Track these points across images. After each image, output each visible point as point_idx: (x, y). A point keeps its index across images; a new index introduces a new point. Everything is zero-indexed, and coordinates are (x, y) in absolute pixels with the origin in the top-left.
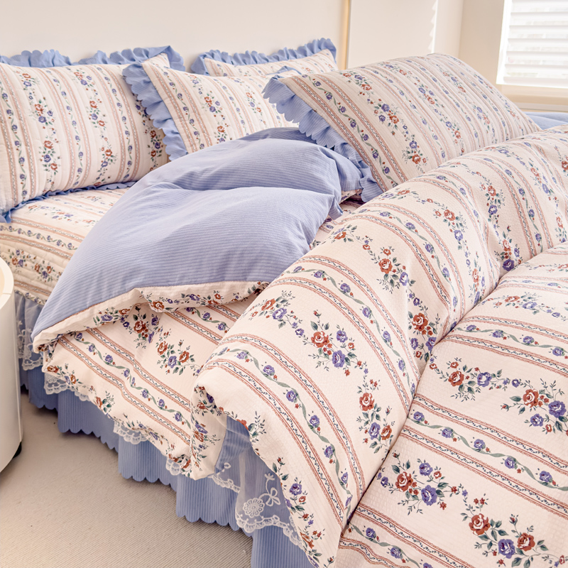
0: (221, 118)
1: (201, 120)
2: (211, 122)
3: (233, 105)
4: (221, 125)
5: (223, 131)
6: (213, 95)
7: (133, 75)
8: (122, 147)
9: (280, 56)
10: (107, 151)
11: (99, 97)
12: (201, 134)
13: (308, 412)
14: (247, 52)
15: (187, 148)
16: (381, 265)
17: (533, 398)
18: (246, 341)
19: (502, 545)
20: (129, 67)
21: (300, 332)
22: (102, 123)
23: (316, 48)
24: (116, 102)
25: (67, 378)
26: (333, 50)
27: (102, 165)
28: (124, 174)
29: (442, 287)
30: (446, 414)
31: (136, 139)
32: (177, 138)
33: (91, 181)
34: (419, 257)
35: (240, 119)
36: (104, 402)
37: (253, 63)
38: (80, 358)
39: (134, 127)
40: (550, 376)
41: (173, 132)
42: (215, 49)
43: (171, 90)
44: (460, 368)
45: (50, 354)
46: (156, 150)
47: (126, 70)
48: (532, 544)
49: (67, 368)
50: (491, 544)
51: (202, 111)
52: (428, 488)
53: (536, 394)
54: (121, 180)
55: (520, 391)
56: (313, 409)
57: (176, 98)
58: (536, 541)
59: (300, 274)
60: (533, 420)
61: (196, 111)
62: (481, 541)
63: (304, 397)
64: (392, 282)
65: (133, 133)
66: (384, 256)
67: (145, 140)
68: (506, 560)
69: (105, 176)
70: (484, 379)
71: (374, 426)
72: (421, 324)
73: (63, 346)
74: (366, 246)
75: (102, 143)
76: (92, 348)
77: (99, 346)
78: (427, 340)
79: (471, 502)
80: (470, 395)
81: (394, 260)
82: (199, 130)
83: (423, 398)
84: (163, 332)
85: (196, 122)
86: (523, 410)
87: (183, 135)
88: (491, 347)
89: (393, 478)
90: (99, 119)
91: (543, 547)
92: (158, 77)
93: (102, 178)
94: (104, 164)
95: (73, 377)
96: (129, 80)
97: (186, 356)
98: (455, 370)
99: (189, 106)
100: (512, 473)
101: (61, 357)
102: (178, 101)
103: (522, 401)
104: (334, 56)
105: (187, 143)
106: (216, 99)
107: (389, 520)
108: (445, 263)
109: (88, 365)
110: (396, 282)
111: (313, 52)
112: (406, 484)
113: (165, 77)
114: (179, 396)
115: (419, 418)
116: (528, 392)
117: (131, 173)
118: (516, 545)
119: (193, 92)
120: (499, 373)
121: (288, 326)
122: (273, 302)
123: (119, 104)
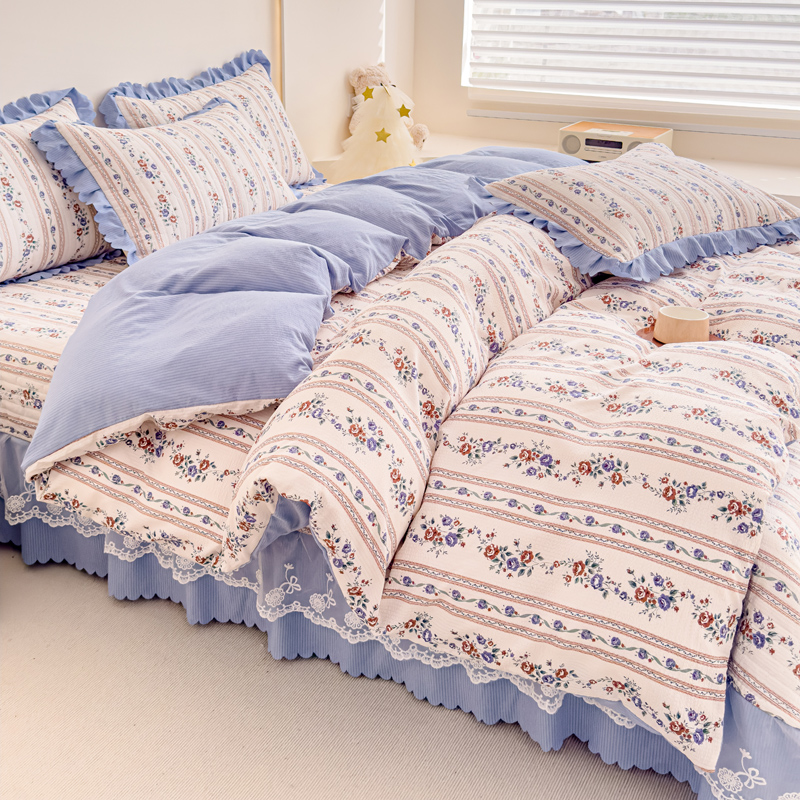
0: (161, 185)
1: (137, 190)
2: (149, 190)
3: (171, 166)
4: (161, 193)
5: (165, 201)
6: (147, 156)
7: (47, 139)
8: (44, 229)
9: (204, 81)
10: (29, 237)
11: (10, 171)
12: (140, 206)
13: (354, 487)
14: (163, 81)
15: (125, 225)
16: (396, 363)
17: (527, 455)
18: (293, 438)
19: (509, 563)
20: (40, 129)
21: (339, 426)
22: (18, 204)
23: (245, 64)
24: (29, 174)
25: (66, 503)
26: (266, 64)
27: (25, 255)
28: (48, 261)
29: (444, 376)
30: (460, 477)
31: (59, 217)
32: (112, 214)
33: (10, 275)
34: (424, 352)
35: (182, 184)
36: (116, 520)
37: (173, 95)
38: (84, 482)
39: (54, 203)
40: (539, 437)
41: (105, 207)
42: (124, 82)
43: (97, 154)
44: (467, 441)
45: (45, 482)
46: (82, 227)
47: (37, 132)
48: (531, 558)
49: (67, 493)
50: (501, 564)
51: (137, 178)
52: (450, 534)
53: (529, 452)
54: (44, 267)
55: (517, 452)
56: (357, 485)
57: (104, 164)
58: (534, 554)
59: (328, 378)
60: (529, 471)
61: (130, 179)
62: (493, 564)
63: (350, 477)
64: (405, 377)
65: (55, 210)
66: (397, 356)
67: (69, 217)
68: (513, 573)
69: (27, 266)
70: (487, 446)
71: (403, 495)
72: (430, 410)
73: (60, 472)
74: (381, 348)
75: (22, 228)
76: (95, 470)
77: (103, 467)
78: (435, 422)
79: (484, 537)
80: (477, 460)
81: (406, 358)
82: (137, 202)
83: (439, 470)
84: (175, 445)
85: (131, 192)
86: (520, 465)
87: (117, 208)
88: (490, 421)
89: (421, 533)
90: (14, 200)
91: (540, 558)
92: (78, 140)
93: (23, 269)
94: (26, 253)
95: (75, 501)
96: (43, 146)
97: (206, 464)
98: (463, 443)
99: (120, 173)
100: (514, 510)
101: (58, 483)
102: (107, 167)
103: (519, 459)
104: (268, 72)
105: (123, 219)
106: (151, 162)
107: (421, 566)
108: (446, 356)
109: (94, 487)
110: (408, 377)
111: (243, 70)
112: (433, 535)
113: (86, 139)
114: (205, 501)
115: (439, 485)
116: (523, 451)
117: (55, 259)
118: (519, 560)
119: (123, 155)
120: (499, 440)
121: (328, 423)
122: (308, 403)
123: (33, 177)
